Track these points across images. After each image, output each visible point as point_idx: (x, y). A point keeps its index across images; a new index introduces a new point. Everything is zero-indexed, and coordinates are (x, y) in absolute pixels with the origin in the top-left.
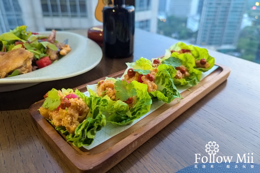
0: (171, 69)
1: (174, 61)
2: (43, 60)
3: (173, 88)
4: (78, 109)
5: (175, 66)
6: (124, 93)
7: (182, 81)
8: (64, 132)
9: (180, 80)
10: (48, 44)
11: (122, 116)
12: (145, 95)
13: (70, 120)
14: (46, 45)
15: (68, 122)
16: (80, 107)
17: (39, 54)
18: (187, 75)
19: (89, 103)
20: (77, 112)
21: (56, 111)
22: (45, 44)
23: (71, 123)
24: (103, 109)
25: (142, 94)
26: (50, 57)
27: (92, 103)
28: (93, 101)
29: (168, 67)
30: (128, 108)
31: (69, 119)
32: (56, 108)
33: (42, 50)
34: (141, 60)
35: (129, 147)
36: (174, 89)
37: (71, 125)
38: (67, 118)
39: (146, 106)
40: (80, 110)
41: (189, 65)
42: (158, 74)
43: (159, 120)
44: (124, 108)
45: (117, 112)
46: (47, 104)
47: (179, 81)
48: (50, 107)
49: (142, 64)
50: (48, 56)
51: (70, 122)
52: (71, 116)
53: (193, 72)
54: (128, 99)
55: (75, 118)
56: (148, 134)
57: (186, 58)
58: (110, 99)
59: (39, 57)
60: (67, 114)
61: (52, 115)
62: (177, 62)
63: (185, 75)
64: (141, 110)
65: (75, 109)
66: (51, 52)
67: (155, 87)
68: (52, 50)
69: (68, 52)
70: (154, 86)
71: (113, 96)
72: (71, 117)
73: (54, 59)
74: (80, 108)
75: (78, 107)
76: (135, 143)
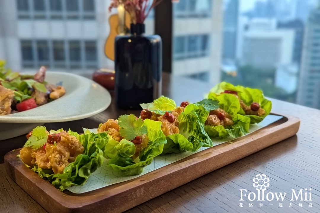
0: (201, 111)
1: (210, 104)
2: (27, 102)
3: (201, 133)
4: (69, 147)
5: (209, 109)
6: (130, 131)
7: (220, 129)
8: (50, 176)
9: (216, 127)
10: (35, 83)
11: (127, 160)
12: (158, 135)
13: (59, 158)
14: (32, 84)
15: (56, 160)
16: (72, 144)
17: (21, 96)
18: (228, 122)
19: (84, 142)
20: (68, 151)
21: (41, 151)
22: (30, 83)
23: (59, 162)
24: (100, 142)
25: (156, 135)
26: (35, 99)
27: (88, 143)
28: (90, 140)
29: (198, 108)
30: (134, 149)
31: (57, 156)
32: (41, 147)
33: (26, 91)
34: (161, 100)
35: (132, 193)
36: (204, 135)
37: (58, 165)
38: (55, 155)
39: (158, 146)
40: (72, 148)
41: (233, 110)
42: (184, 118)
43: (177, 168)
44: (130, 148)
45: (120, 154)
46: (31, 142)
47: (215, 129)
48: (33, 145)
49: (162, 106)
50: (34, 98)
51: (58, 160)
52: (60, 153)
53: (239, 119)
54: (136, 138)
55: (65, 157)
56: (160, 183)
57: (228, 101)
58: (112, 138)
59: (21, 100)
60: (55, 150)
61: (36, 156)
62: (214, 105)
63: (225, 122)
64: (152, 154)
65: (65, 147)
66: (37, 94)
67: (176, 131)
68: (39, 92)
69: (62, 95)
70: (175, 128)
71: (117, 137)
72: (60, 155)
73: (41, 103)
74: (73, 146)
75: (70, 145)
76: (140, 191)
